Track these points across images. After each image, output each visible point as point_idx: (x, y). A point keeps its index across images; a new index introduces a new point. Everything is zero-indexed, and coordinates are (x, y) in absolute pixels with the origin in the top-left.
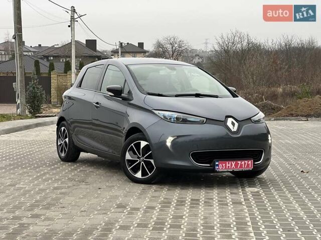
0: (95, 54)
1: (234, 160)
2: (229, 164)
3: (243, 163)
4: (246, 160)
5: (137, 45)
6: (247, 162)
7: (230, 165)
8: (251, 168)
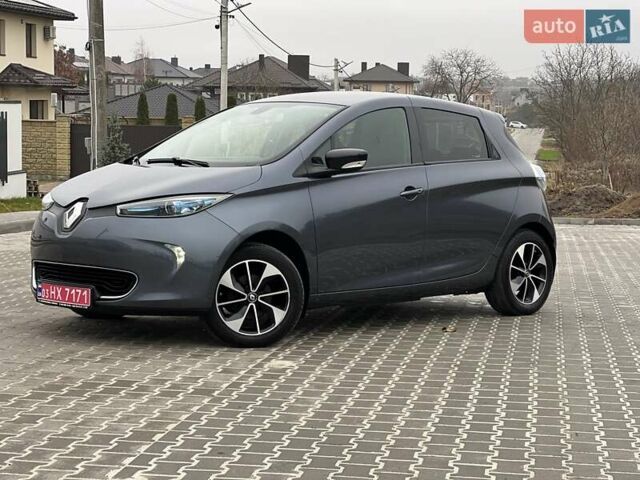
0: (306, 83)
1: (62, 285)
2: (53, 290)
3: (73, 291)
4: (79, 287)
5: (396, 68)
6: (80, 291)
7: (54, 293)
8: (86, 305)
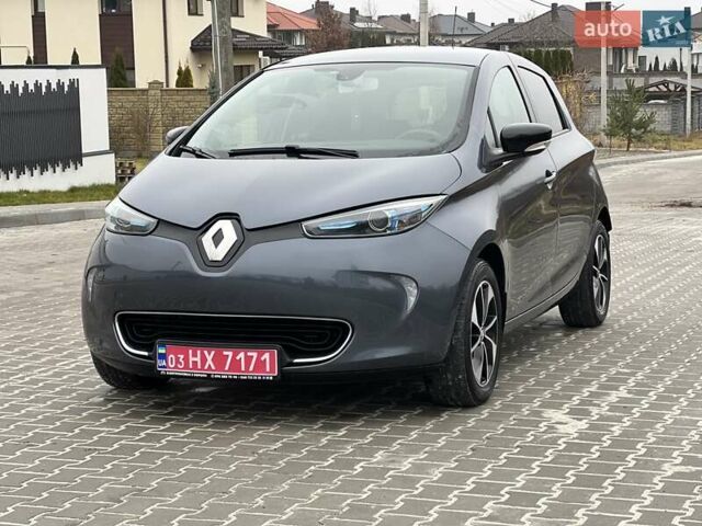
2: (195, 355)
3: (241, 355)
4: (252, 348)
6: (254, 354)
7: (198, 359)
8: (270, 373)
